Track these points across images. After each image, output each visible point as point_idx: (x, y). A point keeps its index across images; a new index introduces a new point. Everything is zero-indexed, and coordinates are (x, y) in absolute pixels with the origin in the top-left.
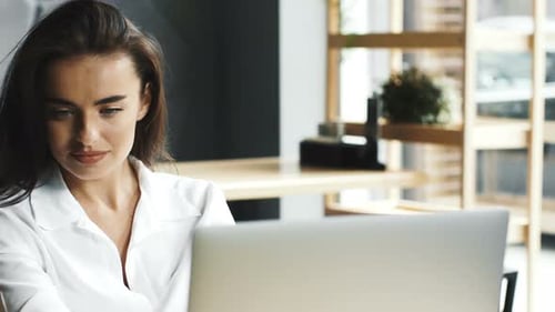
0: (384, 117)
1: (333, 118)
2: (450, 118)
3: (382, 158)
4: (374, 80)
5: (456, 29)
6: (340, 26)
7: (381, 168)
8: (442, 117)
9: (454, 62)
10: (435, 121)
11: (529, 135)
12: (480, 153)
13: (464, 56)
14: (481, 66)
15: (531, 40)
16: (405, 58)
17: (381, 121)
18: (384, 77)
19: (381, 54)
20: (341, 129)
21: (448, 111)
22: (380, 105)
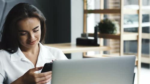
0: (99, 32)
1: (85, 32)
2: (117, 32)
3: (98, 43)
4: (96, 22)
5: (118, 8)
6: (87, 7)
7: (98, 45)
8: (115, 32)
9: (118, 17)
10: (113, 33)
11: (138, 36)
12: (124, 41)
13: (120, 16)
14: (125, 18)
15: (138, 11)
16: (104, 16)
17: (98, 33)
18: (99, 21)
19: (98, 15)
20: (87, 35)
21: (116, 30)
22: (98, 28)
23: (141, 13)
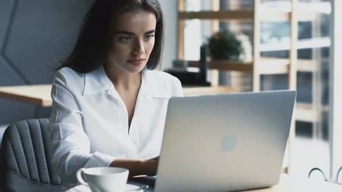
0: (210, 56)
1: (181, 57)
2: (246, 57)
3: (209, 79)
4: (203, 37)
5: (249, 9)
6: (185, 7)
7: (208, 85)
8: (241, 57)
9: (247, 27)
10: (237, 59)
11: (289, 67)
12: (262, 77)
13: (252, 24)
14: (262, 30)
15: (290, 15)
16: (221, 25)
17: (208, 59)
18: (209, 34)
19: (207, 22)
20: (186, 64)
21: (245, 54)
22: (208, 51)
23: (296, 20)
